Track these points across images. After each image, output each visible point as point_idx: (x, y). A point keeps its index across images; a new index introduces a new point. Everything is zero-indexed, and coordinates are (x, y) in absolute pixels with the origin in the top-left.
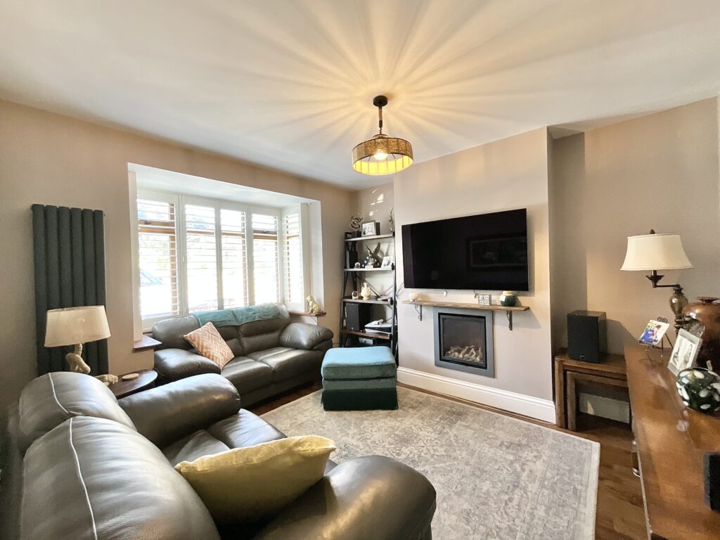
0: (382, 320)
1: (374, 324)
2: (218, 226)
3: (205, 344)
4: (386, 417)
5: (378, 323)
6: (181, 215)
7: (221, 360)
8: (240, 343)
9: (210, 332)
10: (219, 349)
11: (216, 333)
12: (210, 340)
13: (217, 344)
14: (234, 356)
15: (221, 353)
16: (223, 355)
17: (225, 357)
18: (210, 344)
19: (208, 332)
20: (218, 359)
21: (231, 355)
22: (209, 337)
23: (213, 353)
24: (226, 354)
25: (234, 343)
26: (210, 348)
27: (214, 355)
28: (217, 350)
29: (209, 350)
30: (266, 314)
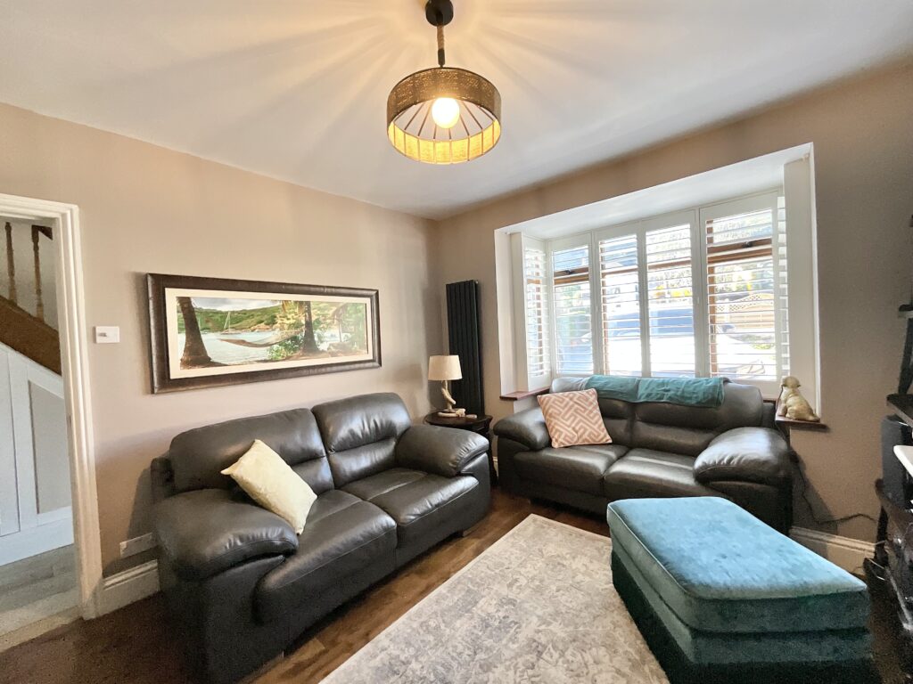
2: (642, 256)
6: (594, 256)
7: (566, 436)
8: (631, 428)
9: (575, 399)
10: (573, 425)
11: (587, 403)
12: (566, 409)
13: (576, 417)
14: (610, 441)
15: (574, 429)
16: (577, 432)
17: (581, 436)
18: (561, 412)
19: (571, 399)
20: (558, 433)
21: (600, 437)
22: (566, 406)
23: (555, 424)
24: (587, 433)
25: (621, 426)
26: (555, 418)
27: (556, 427)
28: (568, 423)
29: (552, 419)
30: (690, 398)
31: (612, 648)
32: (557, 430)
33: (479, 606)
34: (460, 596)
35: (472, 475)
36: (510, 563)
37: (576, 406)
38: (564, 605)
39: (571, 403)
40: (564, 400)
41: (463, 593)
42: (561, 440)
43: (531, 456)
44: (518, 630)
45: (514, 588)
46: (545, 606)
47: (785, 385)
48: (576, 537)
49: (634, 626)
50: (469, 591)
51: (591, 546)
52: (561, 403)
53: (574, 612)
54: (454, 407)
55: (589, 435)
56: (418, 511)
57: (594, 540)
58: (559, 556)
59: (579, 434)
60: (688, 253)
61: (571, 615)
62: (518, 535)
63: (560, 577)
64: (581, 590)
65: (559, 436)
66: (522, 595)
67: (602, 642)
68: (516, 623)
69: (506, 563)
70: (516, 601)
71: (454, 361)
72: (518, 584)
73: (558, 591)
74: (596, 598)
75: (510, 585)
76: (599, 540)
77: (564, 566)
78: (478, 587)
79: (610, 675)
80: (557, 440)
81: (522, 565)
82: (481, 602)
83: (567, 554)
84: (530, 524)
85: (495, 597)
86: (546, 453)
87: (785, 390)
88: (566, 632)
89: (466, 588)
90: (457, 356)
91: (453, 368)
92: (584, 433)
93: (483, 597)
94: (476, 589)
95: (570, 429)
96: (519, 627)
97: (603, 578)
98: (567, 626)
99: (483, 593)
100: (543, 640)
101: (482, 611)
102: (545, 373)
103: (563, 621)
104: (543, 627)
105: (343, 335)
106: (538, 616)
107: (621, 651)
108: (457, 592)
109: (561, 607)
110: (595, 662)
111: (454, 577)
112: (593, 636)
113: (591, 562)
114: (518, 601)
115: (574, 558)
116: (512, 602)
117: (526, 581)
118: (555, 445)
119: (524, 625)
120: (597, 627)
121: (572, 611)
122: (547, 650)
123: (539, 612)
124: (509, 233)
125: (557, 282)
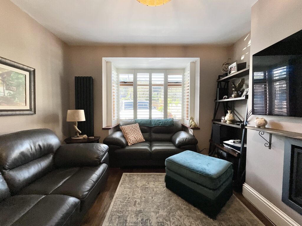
0: (239, 140)
1: (230, 142)
2: (150, 81)
3: (126, 132)
4: (197, 218)
5: (234, 142)
6: (135, 78)
7: (133, 140)
8: (150, 135)
9: (133, 127)
10: (134, 136)
11: (137, 128)
12: (131, 131)
13: (134, 133)
14: (145, 140)
15: (134, 137)
16: (135, 139)
17: (137, 140)
18: (130, 132)
19: (132, 127)
20: (130, 140)
21: (142, 140)
22: (131, 129)
23: (129, 136)
24: (138, 139)
25: (147, 135)
26: (128, 134)
27: (129, 137)
28: (132, 136)
29: (127, 135)
30: (166, 124)
31: (180, 209)
32: (129, 139)
33: (128, 221)
34: (117, 222)
35: (104, 163)
36: (129, 196)
37: (134, 129)
38: (158, 202)
39: (132, 128)
40: (130, 128)
41: (117, 220)
42: (131, 142)
43: (122, 150)
44: (150, 222)
45: (137, 205)
46: (153, 207)
47: (191, 119)
48: (144, 176)
49: (180, 198)
50: (119, 217)
51: (151, 177)
52: (129, 128)
53: (163, 203)
54: (80, 134)
55: (139, 139)
56: (88, 188)
57: (150, 175)
58: (143, 185)
59: (136, 139)
60: (163, 82)
61: (162, 205)
62: (124, 183)
63: (149, 193)
64: (159, 194)
65: (130, 141)
66: (142, 207)
67: (177, 209)
68: (148, 220)
69: (127, 196)
70: (141, 210)
71: (82, 112)
72: (137, 203)
73: (152, 198)
74: (165, 195)
75: (135, 205)
76: (152, 174)
77: (148, 188)
78: (122, 213)
79: (186, 219)
80: (130, 143)
81: (133, 195)
82: (128, 219)
83: (145, 183)
84: (125, 177)
85: (132, 213)
86: (127, 148)
87: (191, 120)
88: (165, 212)
89: (117, 217)
90: (83, 110)
91: (82, 116)
92: (137, 139)
93: (127, 216)
94: (122, 214)
95: (133, 138)
96: (150, 221)
97: (161, 186)
98: (164, 209)
99: (126, 215)
100: (161, 220)
101: (131, 223)
102: (115, 119)
103: (161, 208)
104: (157, 215)
105: (7, 92)
106: (153, 212)
107: (183, 208)
108: (113, 221)
109: (157, 203)
110: (180, 217)
111: (108, 214)
112: (173, 208)
113: (155, 183)
114: (142, 210)
115: (149, 183)
116: (140, 212)
117: (140, 200)
118: (129, 144)
119: (151, 219)
120: (172, 204)
121: (161, 203)
122: (165, 223)
123: (152, 210)
124: (107, 61)
125: (121, 85)
